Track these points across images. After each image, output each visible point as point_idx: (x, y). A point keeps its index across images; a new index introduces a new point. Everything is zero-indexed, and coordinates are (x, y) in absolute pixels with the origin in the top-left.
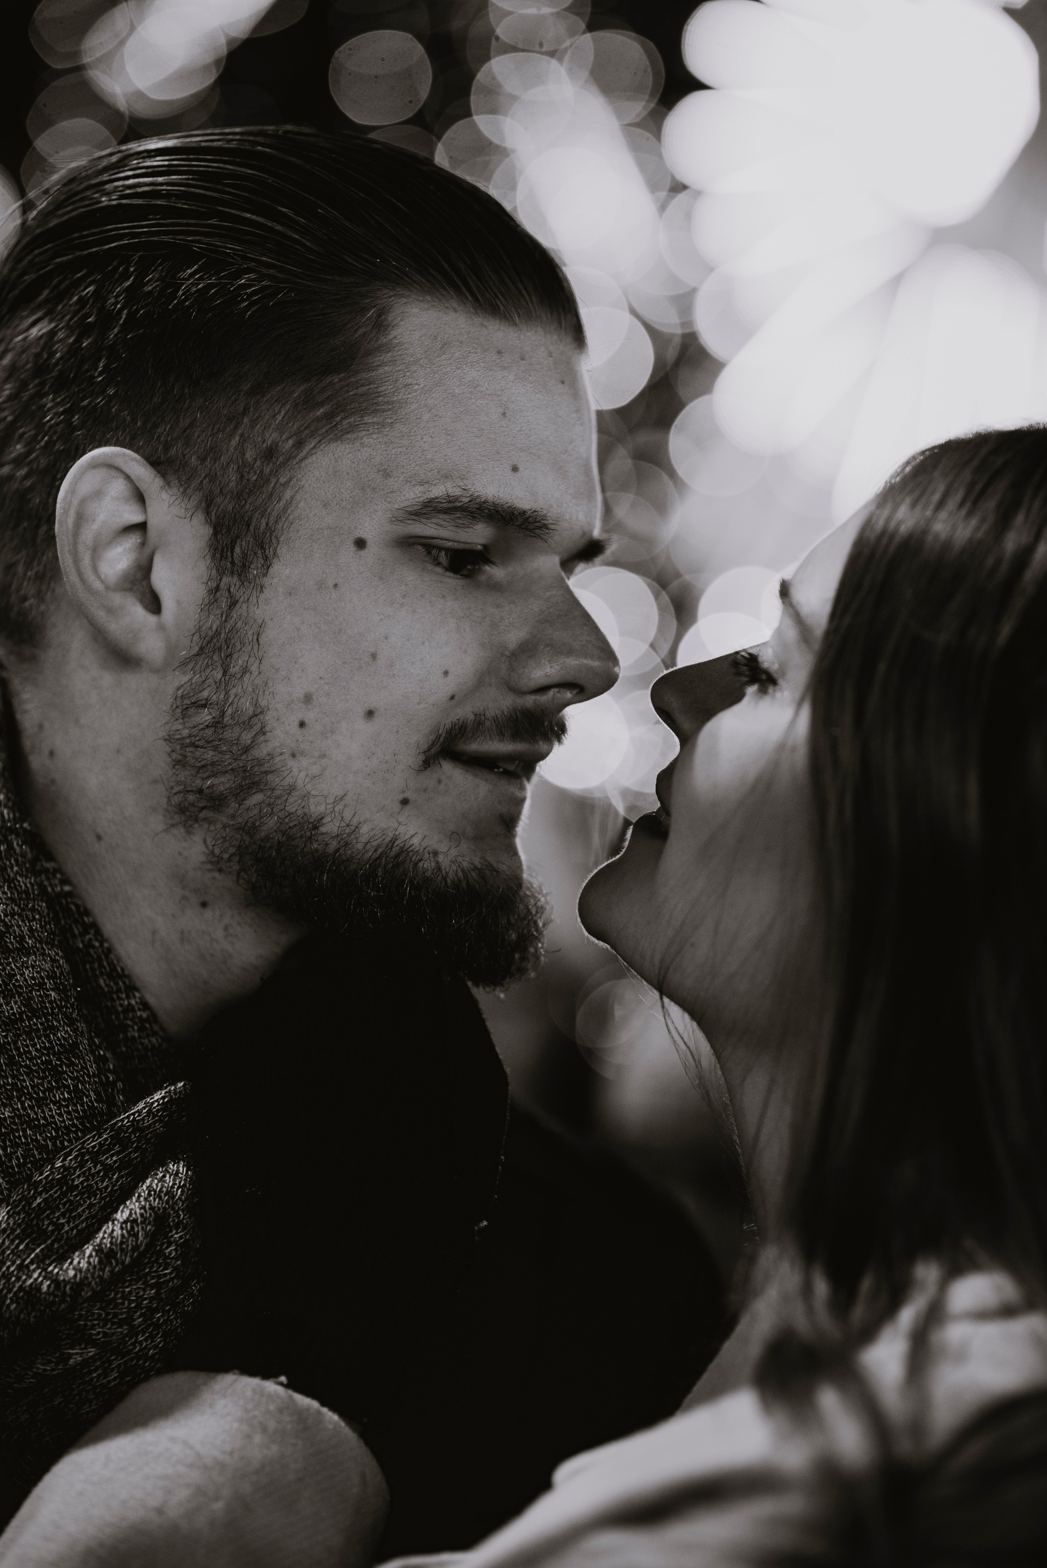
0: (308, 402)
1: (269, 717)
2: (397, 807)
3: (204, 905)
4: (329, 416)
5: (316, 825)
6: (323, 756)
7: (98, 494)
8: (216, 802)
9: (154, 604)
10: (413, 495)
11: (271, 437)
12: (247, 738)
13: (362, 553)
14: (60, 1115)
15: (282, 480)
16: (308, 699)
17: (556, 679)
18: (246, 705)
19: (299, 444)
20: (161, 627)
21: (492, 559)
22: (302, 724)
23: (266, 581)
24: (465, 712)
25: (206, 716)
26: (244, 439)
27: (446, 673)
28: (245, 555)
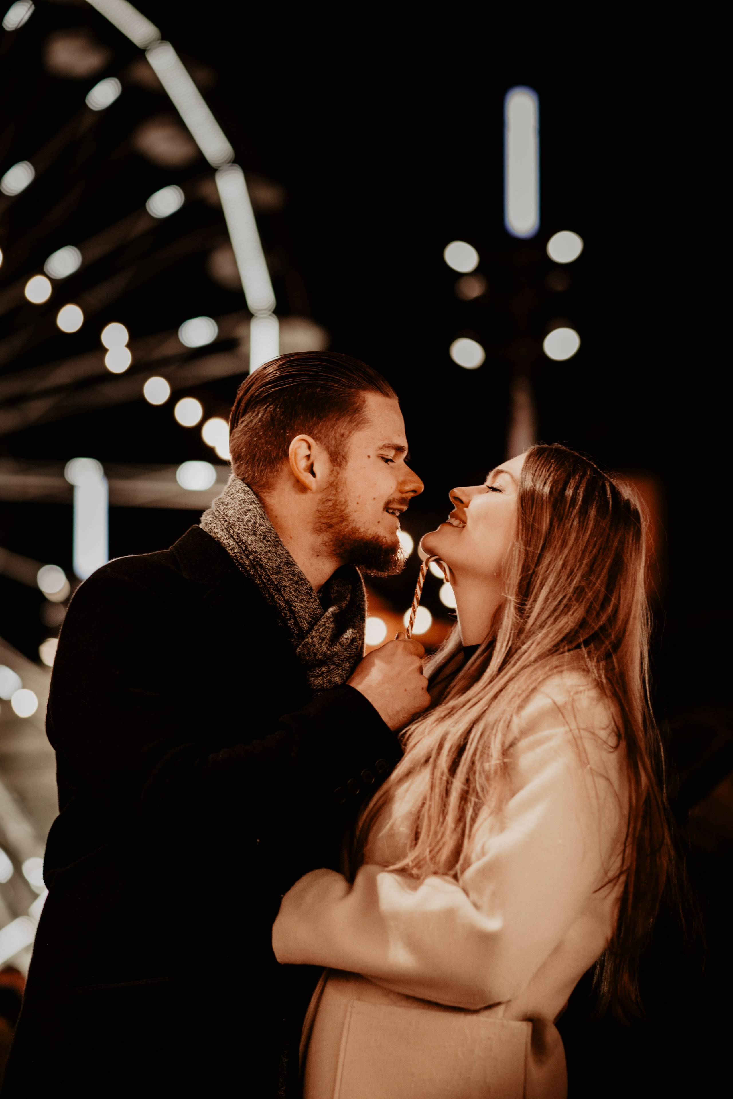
0: (350, 421)
1: (349, 502)
2: (377, 524)
3: (318, 556)
4: (357, 425)
5: (358, 530)
6: (362, 511)
7: (299, 447)
8: (331, 526)
9: (314, 474)
10: (380, 444)
11: (343, 431)
12: (343, 508)
13: (369, 459)
14: (313, 605)
15: (347, 442)
16: (359, 496)
17: (409, 490)
18: (343, 500)
19: (350, 432)
20: (316, 481)
21: (394, 461)
22: (358, 503)
23: (347, 467)
24: (391, 498)
25: (330, 503)
26: (335, 433)
27: (391, 488)
28: (341, 461)
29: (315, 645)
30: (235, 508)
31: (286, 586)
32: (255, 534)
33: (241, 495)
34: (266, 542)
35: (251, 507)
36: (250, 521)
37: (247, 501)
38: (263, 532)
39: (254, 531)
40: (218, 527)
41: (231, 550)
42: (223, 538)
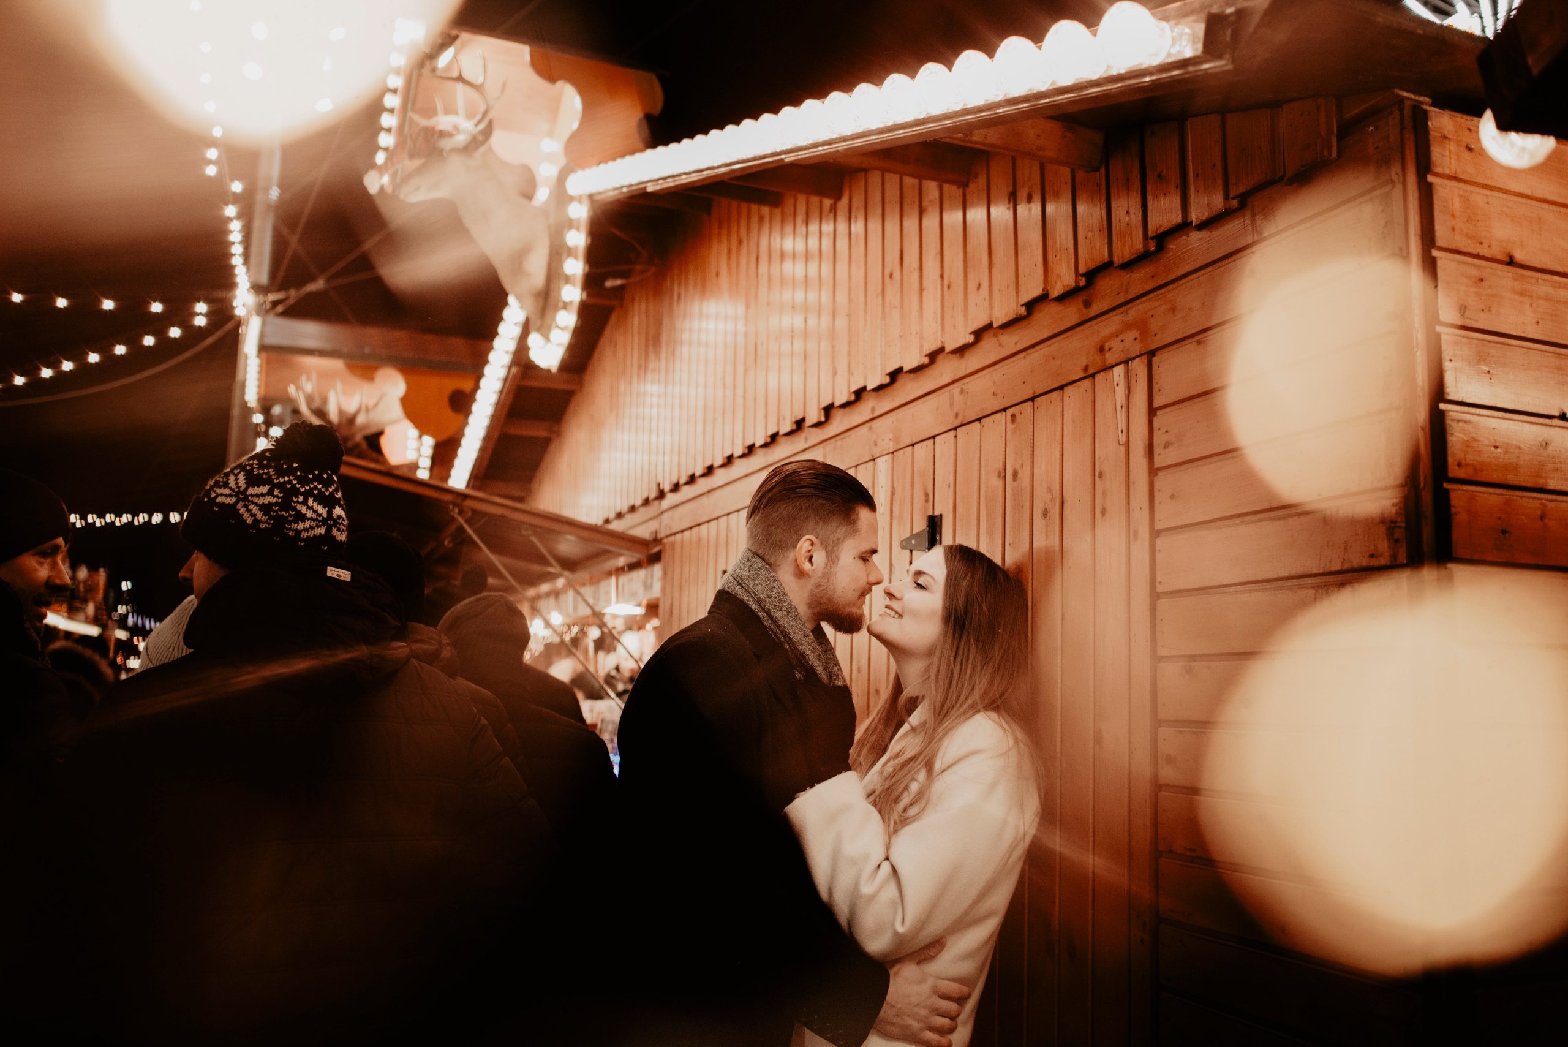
8: (820, 604)
10: (864, 549)
13: (854, 559)
15: (841, 545)
25: (822, 588)
32: (781, 610)
35: (774, 584)
41: (766, 621)
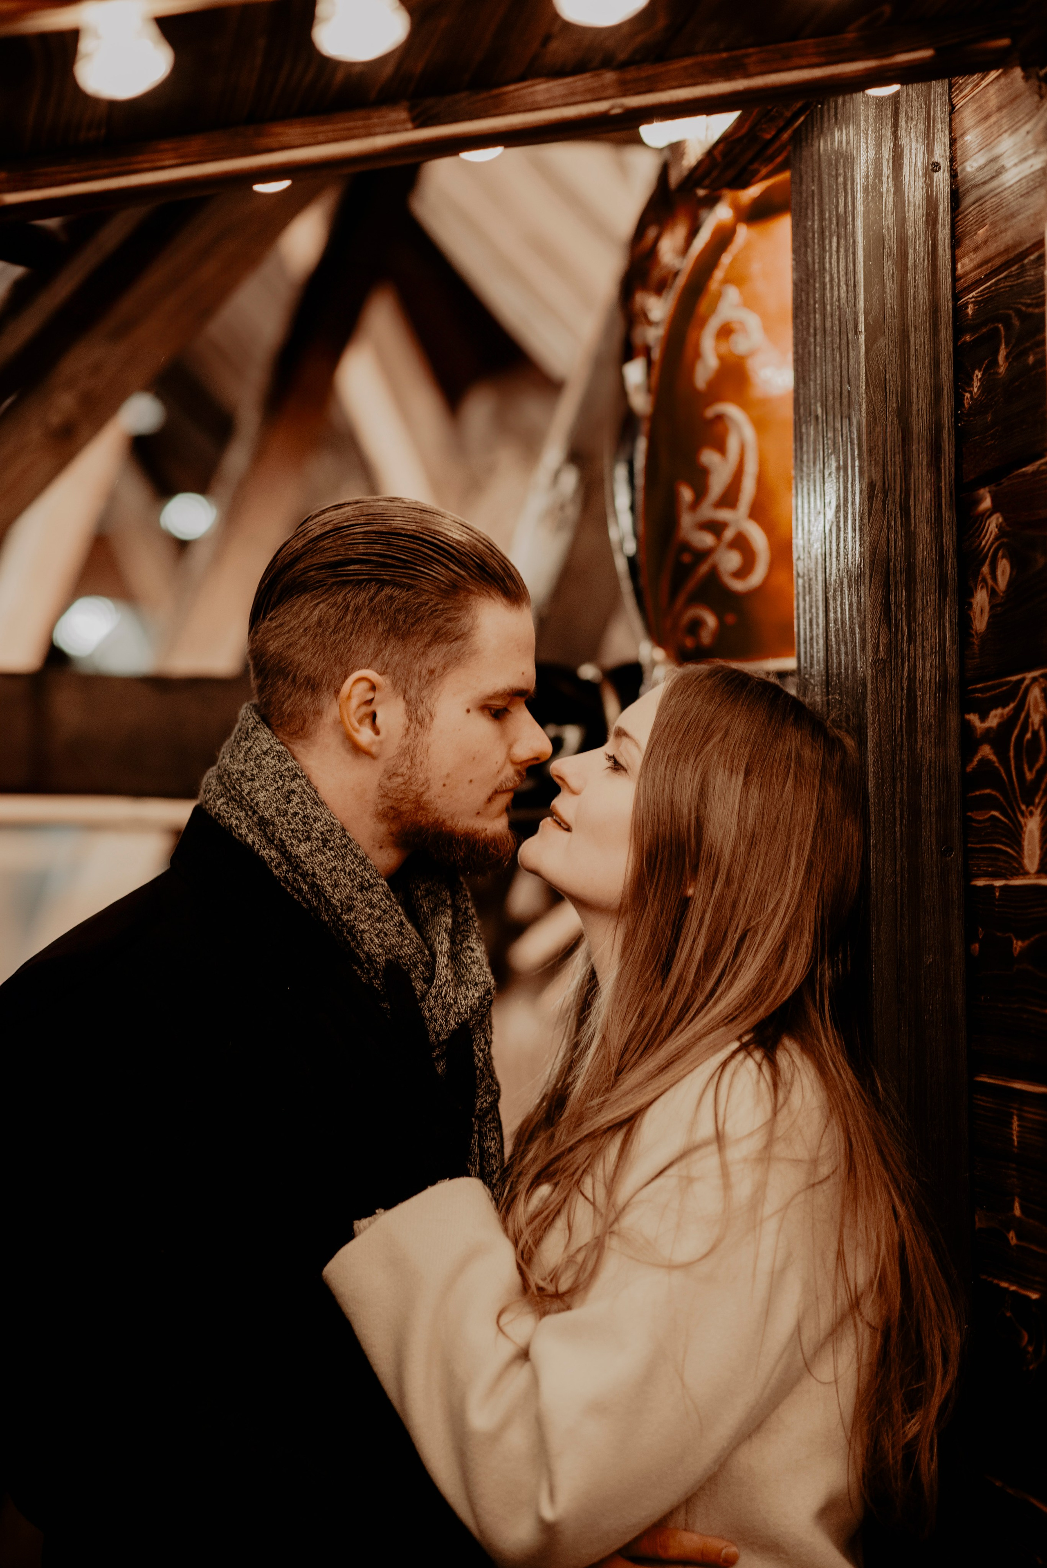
1: (431, 782)
2: (475, 815)
3: (381, 847)
6: (450, 797)
9: (376, 730)
11: (434, 666)
12: (421, 789)
16: (448, 775)
18: (422, 777)
19: (445, 669)
20: (380, 742)
21: (508, 709)
22: (444, 785)
23: (431, 727)
26: (421, 666)
28: (423, 716)
29: (436, 1021)
30: (268, 787)
31: (363, 931)
33: (273, 762)
34: (328, 852)
36: (299, 813)
37: (287, 774)
38: (322, 833)
39: (307, 832)
40: (244, 825)
42: (257, 846)
